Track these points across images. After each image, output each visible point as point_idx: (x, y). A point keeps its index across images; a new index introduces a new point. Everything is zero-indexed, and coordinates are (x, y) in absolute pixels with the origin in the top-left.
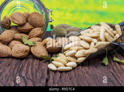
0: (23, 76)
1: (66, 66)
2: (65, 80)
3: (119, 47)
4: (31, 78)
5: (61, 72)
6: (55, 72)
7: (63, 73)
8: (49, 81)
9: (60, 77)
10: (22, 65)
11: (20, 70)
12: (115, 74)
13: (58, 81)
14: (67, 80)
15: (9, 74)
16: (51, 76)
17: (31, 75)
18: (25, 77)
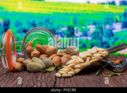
0: (39, 80)
1: (68, 74)
2: (67, 82)
3: (107, 64)
4: (45, 81)
5: (65, 78)
6: (60, 78)
7: (66, 78)
8: (56, 83)
9: (64, 80)
10: (38, 75)
11: (37, 77)
12: (101, 79)
13: (63, 83)
14: (68, 82)
15: (29, 79)
16: (58, 80)
17: (44, 79)
18: (40, 81)
